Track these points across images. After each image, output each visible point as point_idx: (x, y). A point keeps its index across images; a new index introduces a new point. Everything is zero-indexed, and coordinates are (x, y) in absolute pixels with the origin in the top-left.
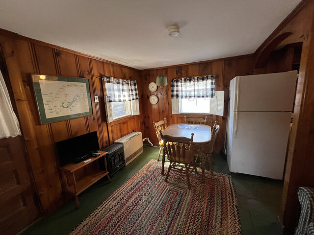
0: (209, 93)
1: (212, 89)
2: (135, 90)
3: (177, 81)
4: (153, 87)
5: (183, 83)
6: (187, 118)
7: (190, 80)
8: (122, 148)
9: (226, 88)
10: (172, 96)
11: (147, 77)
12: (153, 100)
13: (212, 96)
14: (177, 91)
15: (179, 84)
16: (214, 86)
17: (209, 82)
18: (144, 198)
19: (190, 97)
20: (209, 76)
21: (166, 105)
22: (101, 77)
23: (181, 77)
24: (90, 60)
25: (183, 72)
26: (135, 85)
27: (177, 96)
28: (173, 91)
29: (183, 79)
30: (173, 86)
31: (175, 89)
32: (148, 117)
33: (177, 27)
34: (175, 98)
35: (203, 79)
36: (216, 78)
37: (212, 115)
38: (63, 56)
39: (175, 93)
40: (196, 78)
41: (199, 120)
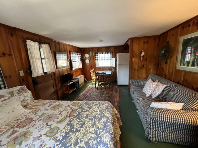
0: (110, 58)
1: (111, 57)
2: (80, 57)
3: (98, 54)
4: (87, 56)
5: (100, 54)
6: (102, 68)
7: (103, 53)
8: (78, 80)
9: (115, 57)
10: (96, 60)
11: (84, 51)
12: (87, 61)
13: (111, 60)
14: (98, 57)
15: (98, 55)
16: (111, 56)
17: (110, 54)
18: (92, 93)
19: (103, 60)
20: (110, 52)
21: (93, 63)
22: (70, 52)
23: (99, 52)
24: (67, 45)
25: (100, 50)
26: (80, 55)
27: (98, 60)
28: (96, 57)
29: (100, 53)
30: (96, 55)
31: (97, 56)
32: (85, 69)
33: (101, 41)
34: (97, 60)
35: (107, 53)
36: (112, 53)
37: (111, 67)
38: (61, 45)
39: (97, 58)
40: (105, 53)
41: (107, 69)
